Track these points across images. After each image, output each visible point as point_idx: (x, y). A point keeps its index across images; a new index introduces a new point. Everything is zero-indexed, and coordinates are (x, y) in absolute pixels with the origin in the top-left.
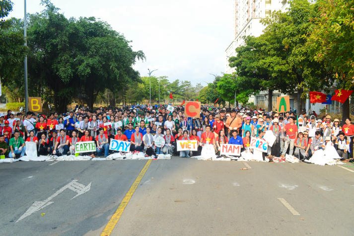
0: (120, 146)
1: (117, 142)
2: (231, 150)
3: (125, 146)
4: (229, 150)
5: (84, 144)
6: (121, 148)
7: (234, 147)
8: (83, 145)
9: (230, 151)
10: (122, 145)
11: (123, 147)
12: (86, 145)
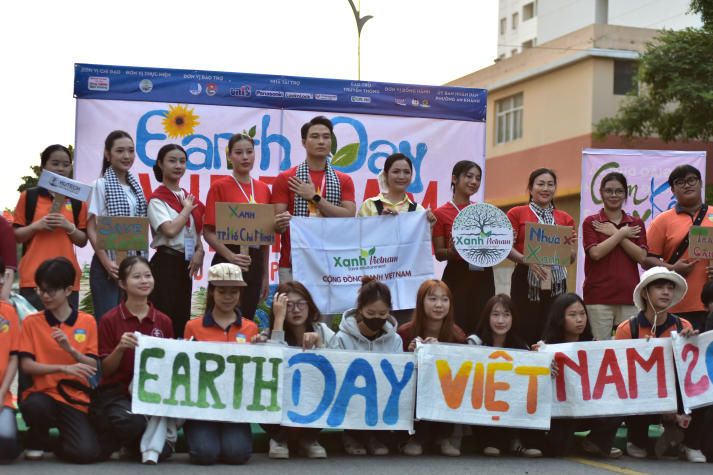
0: (349, 389)
1: (324, 365)
2: (617, 378)
3: (384, 388)
4: (603, 380)
5: (203, 357)
6: (358, 402)
7: (632, 355)
8: (195, 364)
9: (610, 389)
10: (360, 382)
11: (370, 392)
12: (212, 366)
